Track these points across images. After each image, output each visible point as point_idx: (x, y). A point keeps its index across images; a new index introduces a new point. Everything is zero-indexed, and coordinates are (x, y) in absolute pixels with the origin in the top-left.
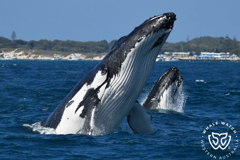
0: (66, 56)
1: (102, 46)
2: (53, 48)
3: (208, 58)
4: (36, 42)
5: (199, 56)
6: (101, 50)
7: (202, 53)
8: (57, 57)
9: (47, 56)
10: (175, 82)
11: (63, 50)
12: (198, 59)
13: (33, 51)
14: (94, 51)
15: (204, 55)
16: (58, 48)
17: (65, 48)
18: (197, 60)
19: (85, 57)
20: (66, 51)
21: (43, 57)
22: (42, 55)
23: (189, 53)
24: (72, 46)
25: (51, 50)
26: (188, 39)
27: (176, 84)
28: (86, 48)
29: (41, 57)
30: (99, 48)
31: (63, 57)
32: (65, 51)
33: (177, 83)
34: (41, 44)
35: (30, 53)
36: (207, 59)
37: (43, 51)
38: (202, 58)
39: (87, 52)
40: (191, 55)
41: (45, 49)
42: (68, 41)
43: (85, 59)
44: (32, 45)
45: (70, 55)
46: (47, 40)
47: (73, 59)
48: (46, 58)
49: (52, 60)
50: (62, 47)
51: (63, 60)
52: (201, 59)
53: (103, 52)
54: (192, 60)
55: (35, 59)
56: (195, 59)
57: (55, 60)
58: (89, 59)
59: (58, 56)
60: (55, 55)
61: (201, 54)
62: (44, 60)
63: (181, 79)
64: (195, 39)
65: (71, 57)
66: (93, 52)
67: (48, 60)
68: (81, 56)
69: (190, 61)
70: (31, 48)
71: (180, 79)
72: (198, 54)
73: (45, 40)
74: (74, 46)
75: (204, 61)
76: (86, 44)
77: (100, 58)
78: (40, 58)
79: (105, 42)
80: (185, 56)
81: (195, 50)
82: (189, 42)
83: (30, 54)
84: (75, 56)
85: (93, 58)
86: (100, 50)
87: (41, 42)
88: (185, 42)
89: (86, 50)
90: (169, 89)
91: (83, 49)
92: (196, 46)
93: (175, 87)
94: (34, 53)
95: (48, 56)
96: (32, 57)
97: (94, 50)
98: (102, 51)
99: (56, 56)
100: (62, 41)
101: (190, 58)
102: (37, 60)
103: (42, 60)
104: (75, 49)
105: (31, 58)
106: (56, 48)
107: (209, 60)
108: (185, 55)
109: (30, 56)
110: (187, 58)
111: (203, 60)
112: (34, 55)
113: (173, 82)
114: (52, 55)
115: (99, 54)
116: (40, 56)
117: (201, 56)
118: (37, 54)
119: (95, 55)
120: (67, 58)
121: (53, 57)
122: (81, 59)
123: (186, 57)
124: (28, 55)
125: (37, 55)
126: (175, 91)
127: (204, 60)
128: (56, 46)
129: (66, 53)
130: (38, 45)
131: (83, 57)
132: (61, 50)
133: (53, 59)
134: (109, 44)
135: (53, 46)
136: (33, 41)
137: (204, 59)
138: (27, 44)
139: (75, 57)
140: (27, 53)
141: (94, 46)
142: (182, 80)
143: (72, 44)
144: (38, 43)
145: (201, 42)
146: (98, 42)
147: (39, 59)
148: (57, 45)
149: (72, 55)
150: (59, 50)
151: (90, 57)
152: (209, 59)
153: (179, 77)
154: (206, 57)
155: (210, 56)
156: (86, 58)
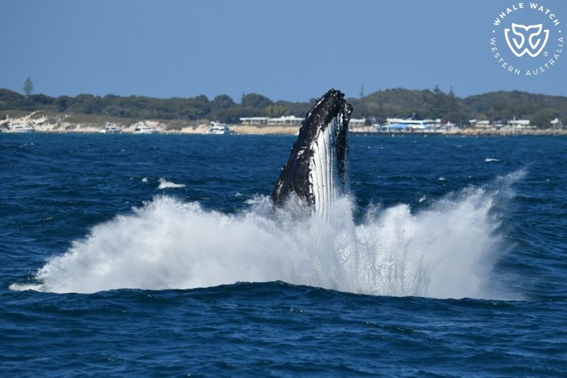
0: (128, 126)
1: (198, 106)
2: (104, 111)
3: (400, 129)
4: (71, 98)
5: (383, 127)
6: (197, 114)
7: (390, 120)
8: (110, 127)
9: (92, 126)
10: (338, 117)
11: (122, 114)
12: (381, 131)
13: (66, 116)
14: (182, 115)
15: (393, 124)
16: (114, 111)
17: (127, 110)
18: (379, 134)
19: (166, 126)
20: (129, 115)
21: (84, 127)
22: (84, 125)
23: (363, 120)
24: (140, 107)
25: (100, 114)
26: (362, 94)
27: (340, 120)
28: (167, 110)
29: (81, 127)
30: (193, 110)
31: (123, 127)
32: (127, 117)
33: (342, 118)
34: (82, 102)
35: (60, 120)
36: (398, 131)
37: (84, 116)
38: (390, 129)
39: (170, 119)
40: (368, 123)
41: (88, 112)
42: (133, 97)
43: (165, 131)
44: (63, 105)
45: (136, 124)
46: (92, 96)
47: (142, 131)
48: (91, 129)
49: (103, 133)
50: (121, 109)
51: (123, 133)
52: (388, 131)
53: (200, 118)
54: (369, 133)
55: (70, 130)
56: (376, 131)
57: (107, 133)
58: (173, 131)
59: (114, 126)
60: (108, 123)
61: (386, 122)
62: (86, 132)
63: (348, 109)
64: (375, 94)
65: (139, 127)
66: (182, 119)
67: (94, 133)
68: (158, 125)
69: (365, 135)
70: (62, 111)
72: (382, 122)
73: (89, 95)
74: (144, 108)
75: (393, 136)
76: (167, 102)
77: (194, 129)
78: (78, 129)
79: (203, 98)
80: (356, 127)
81: (376, 115)
82: (364, 99)
83: (59, 122)
84: (147, 126)
85: (180, 129)
86: (194, 114)
87: (82, 99)
88: (357, 100)
89: (167, 114)
90: (328, 130)
91: (161, 112)
92: (376, 106)
93: (338, 125)
94: (67, 120)
95: (95, 126)
96: (64, 127)
97: (183, 114)
98: (198, 117)
99: (110, 125)
100: (121, 98)
101: (366, 129)
102: (74, 132)
103: (83, 132)
104: (146, 112)
105: (62, 129)
106: (110, 111)
107: (402, 133)
108: (357, 123)
109: (59, 126)
110: (360, 130)
111: (391, 133)
112: (67, 124)
113: (335, 116)
114: (102, 124)
115: (193, 122)
116: (79, 126)
117: (386, 126)
118: (74, 121)
119: (185, 123)
120: (131, 129)
121: (104, 128)
122: (157, 132)
123: (358, 127)
124: (56, 124)
125: (73, 124)
127: (394, 133)
128: (109, 107)
129: (128, 120)
130: (75, 104)
131: (161, 127)
132: (119, 114)
133: (104, 131)
134: (212, 102)
135: (105, 106)
136: (66, 97)
137: (393, 131)
138: (54, 103)
139: (146, 127)
140: (53, 120)
141: (182, 107)
143: (140, 103)
144: (74, 100)
145: (386, 99)
146: (190, 99)
147: (76, 132)
148: (111, 104)
149: (141, 123)
150: (115, 115)
151: (176, 129)
152: (403, 131)
153: (344, 107)
154: (396, 128)
155: (404, 126)
156: (168, 129)
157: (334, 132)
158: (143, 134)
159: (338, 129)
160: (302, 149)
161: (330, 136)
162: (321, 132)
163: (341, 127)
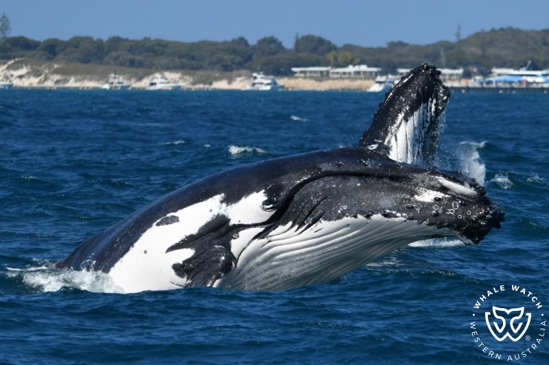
0: (140, 79)
1: (235, 52)
2: (107, 59)
3: (510, 83)
4: (62, 42)
5: (487, 79)
6: (233, 63)
7: (496, 71)
8: (116, 81)
9: (91, 80)
10: (429, 103)
11: (132, 63)
12: (485, 85)
13: (56, 66)
14: (213, 65)
15: (502, 76)
16: (121, 59)
17: (138, 58)
18: (482, 89)
19: (191, 80)
20: (141, 65)
21: (80, 80)
22: (79, 77)
23: (460, 71)
24: (155, 53)
25: (101, 64)
26: (458, 35)
27: (431, 108)
28: (193, 58)
29: (76, 81)
30: (228, 58)
31: (133, 80)
32: (138, 67)
33: (435, 105)
34: (77, 47)
35: (47, 71)
36: (508, 86)
37: (80, 66)
38: (497, 82)
39: (197, 69)
40: (467, 75)
41: (86, 61)
42: (146, 39)
43: (190, 86)
44: (52, 50)
45: (151, 77)
46: (91, 39)
47: (158, 87)
48: (89, 84)
49: (105, 89)
50: (130, 56)
51: (134, 89)
52: (494, 85)
53: (238, 69)
54: (468, 89)
55: (61, 85)
56: (477, 85)
57: (111, 88)
58: (201, 86)
59: (121, 79)
60: (113, 75)
61: (491, 73)
62: (83, 88)
63: (444, 94)
64: (477, 35)
65: (155, 81)
66: (213, 69)
67: (94, 88)
68: (181, 78)
69: (463, 91)
70: (49, 59)
71: (442, 95)
72: (486, 73)
73: (87, 38)
74: (162, 54)
75: (501, 92)
76: (193, 46)
77: (230, 83)
78: (72, 83)
79: (242, 41)
80: (450, 79)
81: (477, 64)
82: (461, 43)
83: (46, 75)
84: (166, 79)
85: (211, 84)
86: (230, 63)
87: (76, 43)
88: (450, 43)
89: (193, 62)
90: (414, 120)
91: (184, 60)
92: (479, 52)
93: (429, 114)
94: (56, 72)
95: (95, 80)
96: (53, 80)
97: (215, 63)
98: (234, 66)
99: (115, 78)
100: (131, 41)
101: (464, 83)
102: (65, 88)
103: (78, 88)
104: (163, 60)
105: (49, 84)
106: (115, 59)
107: (513, 89)
108: (451, 75)
109: (46, 79)
110: (456, 84)
111: (498, 89)
112: (57, 77)
113: (424, 103)
114: (103, 77)
115: (227, 74)
116: (72, 79)
117: (491, 79)
118: (66, 73)
119: (217, 75)
120: (144, 84)
121: (107, 82)
122: (180, 87)
123: (454, 80)
124: (42, 77)
125: (65, 77)
126: (427, 125)
127: (502, 89)
128: (114, 54)
129: (140, 70)
130: (68, 50)
131: (185, 80)
132: (128, 64)
133: (107, 87)
134: (254, 47)
135: (108, 52)
136: (56, 40)
137: (501, 85)
138: (39, 48)
139: (164, 81)
140: (38, 71)
141: (213, 54)
142: (448, 96)
143: (156, 48)
144: (67, 45)
145: (491, 43)
146: (225, 43)
147: (69, 88)
148: (117, 51)
149: (158, 75)
150: (121, 64)
151: (204, 82)
152: (514, 85)
153: (438, 91)
154: (505, 82)
155: (516, 79)
156: (194, 83)
157: (422, 123)
158: (160, 90)
159: (429, 119)
160: (375, 143)
161: (415, 128)
162: (403, 122)
163: (431, 117)
